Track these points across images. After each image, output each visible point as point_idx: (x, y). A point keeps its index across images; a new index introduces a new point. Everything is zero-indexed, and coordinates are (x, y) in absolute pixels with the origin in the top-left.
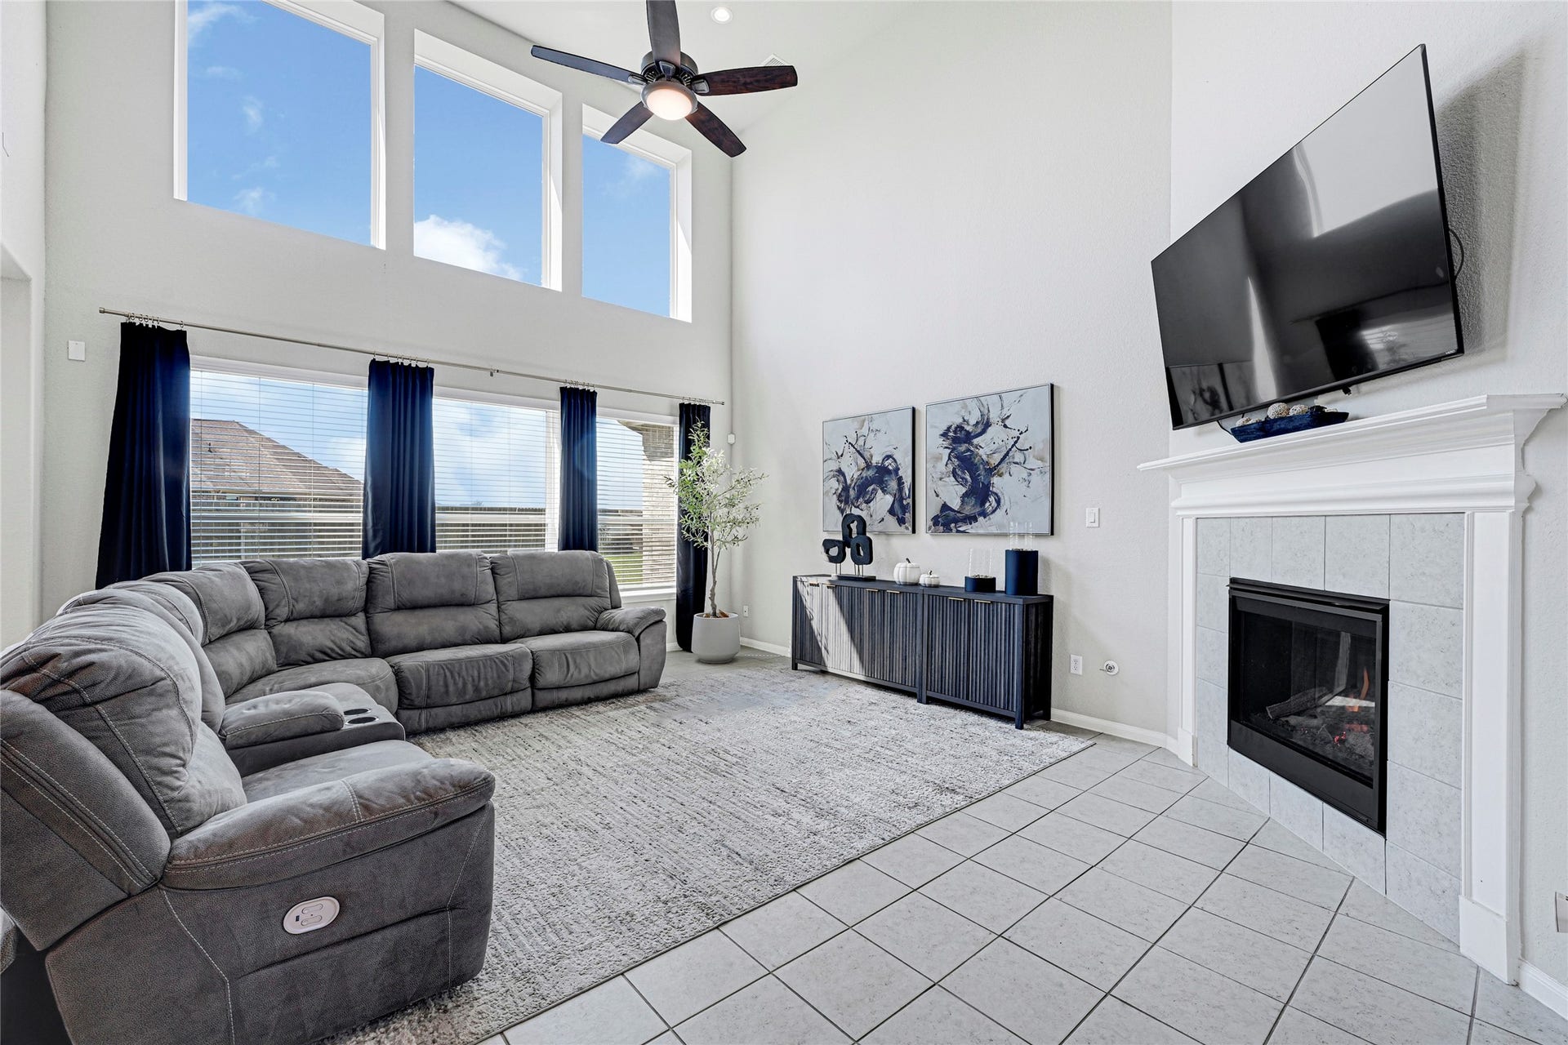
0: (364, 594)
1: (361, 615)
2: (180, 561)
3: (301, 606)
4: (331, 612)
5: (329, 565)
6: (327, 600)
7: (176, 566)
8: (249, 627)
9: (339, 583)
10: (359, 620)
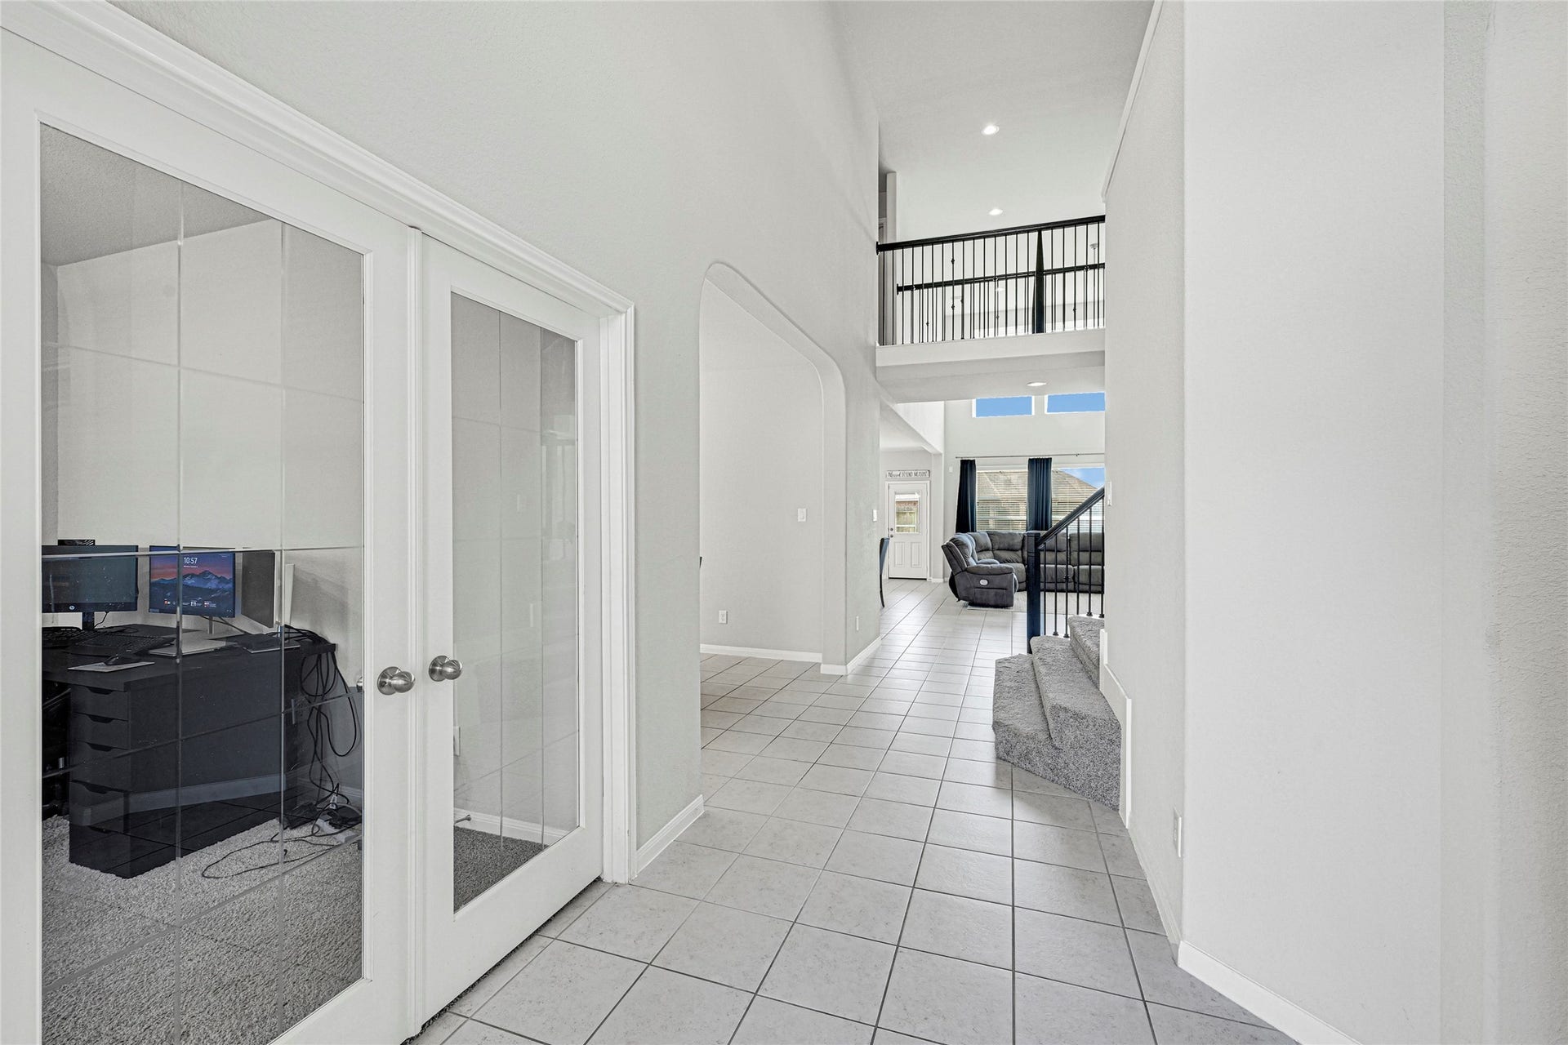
0: (1021, 544)
1: (1020, 551)
2: (973, 530)
3: (1001, 546)
4: (1010, 549)
5: (1010, 534)
6: (1009, 545)
7: (973, 531)
8: (987, 550)
9: (1013, 539)
10: (1020, 553)
